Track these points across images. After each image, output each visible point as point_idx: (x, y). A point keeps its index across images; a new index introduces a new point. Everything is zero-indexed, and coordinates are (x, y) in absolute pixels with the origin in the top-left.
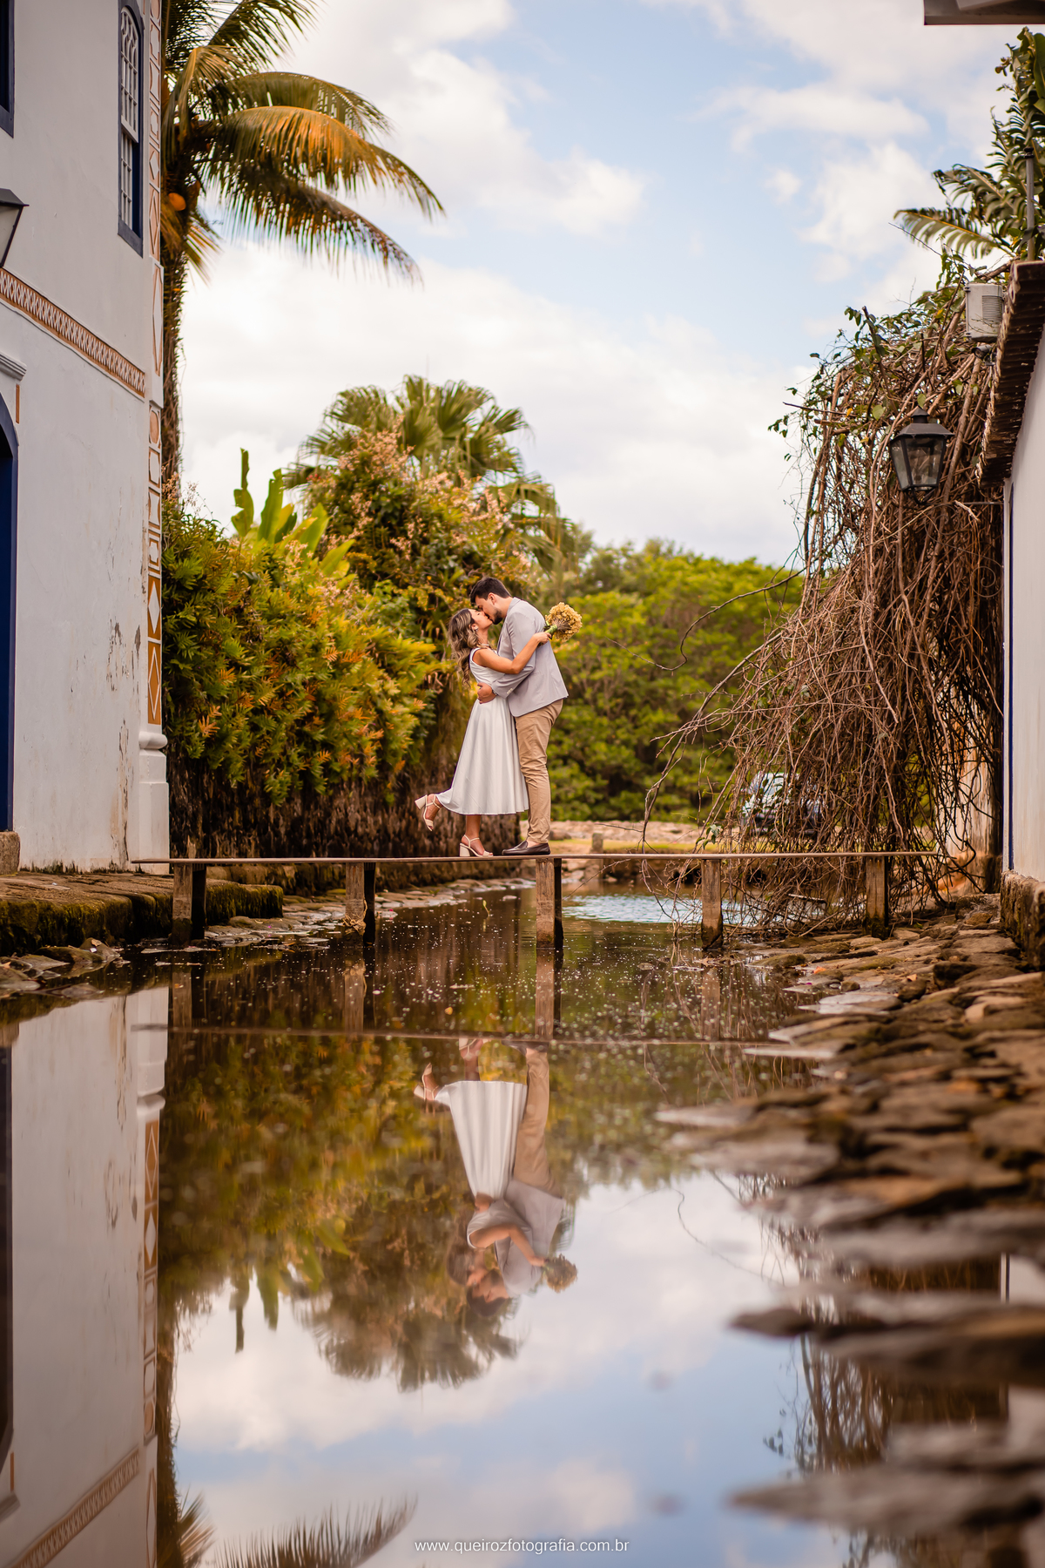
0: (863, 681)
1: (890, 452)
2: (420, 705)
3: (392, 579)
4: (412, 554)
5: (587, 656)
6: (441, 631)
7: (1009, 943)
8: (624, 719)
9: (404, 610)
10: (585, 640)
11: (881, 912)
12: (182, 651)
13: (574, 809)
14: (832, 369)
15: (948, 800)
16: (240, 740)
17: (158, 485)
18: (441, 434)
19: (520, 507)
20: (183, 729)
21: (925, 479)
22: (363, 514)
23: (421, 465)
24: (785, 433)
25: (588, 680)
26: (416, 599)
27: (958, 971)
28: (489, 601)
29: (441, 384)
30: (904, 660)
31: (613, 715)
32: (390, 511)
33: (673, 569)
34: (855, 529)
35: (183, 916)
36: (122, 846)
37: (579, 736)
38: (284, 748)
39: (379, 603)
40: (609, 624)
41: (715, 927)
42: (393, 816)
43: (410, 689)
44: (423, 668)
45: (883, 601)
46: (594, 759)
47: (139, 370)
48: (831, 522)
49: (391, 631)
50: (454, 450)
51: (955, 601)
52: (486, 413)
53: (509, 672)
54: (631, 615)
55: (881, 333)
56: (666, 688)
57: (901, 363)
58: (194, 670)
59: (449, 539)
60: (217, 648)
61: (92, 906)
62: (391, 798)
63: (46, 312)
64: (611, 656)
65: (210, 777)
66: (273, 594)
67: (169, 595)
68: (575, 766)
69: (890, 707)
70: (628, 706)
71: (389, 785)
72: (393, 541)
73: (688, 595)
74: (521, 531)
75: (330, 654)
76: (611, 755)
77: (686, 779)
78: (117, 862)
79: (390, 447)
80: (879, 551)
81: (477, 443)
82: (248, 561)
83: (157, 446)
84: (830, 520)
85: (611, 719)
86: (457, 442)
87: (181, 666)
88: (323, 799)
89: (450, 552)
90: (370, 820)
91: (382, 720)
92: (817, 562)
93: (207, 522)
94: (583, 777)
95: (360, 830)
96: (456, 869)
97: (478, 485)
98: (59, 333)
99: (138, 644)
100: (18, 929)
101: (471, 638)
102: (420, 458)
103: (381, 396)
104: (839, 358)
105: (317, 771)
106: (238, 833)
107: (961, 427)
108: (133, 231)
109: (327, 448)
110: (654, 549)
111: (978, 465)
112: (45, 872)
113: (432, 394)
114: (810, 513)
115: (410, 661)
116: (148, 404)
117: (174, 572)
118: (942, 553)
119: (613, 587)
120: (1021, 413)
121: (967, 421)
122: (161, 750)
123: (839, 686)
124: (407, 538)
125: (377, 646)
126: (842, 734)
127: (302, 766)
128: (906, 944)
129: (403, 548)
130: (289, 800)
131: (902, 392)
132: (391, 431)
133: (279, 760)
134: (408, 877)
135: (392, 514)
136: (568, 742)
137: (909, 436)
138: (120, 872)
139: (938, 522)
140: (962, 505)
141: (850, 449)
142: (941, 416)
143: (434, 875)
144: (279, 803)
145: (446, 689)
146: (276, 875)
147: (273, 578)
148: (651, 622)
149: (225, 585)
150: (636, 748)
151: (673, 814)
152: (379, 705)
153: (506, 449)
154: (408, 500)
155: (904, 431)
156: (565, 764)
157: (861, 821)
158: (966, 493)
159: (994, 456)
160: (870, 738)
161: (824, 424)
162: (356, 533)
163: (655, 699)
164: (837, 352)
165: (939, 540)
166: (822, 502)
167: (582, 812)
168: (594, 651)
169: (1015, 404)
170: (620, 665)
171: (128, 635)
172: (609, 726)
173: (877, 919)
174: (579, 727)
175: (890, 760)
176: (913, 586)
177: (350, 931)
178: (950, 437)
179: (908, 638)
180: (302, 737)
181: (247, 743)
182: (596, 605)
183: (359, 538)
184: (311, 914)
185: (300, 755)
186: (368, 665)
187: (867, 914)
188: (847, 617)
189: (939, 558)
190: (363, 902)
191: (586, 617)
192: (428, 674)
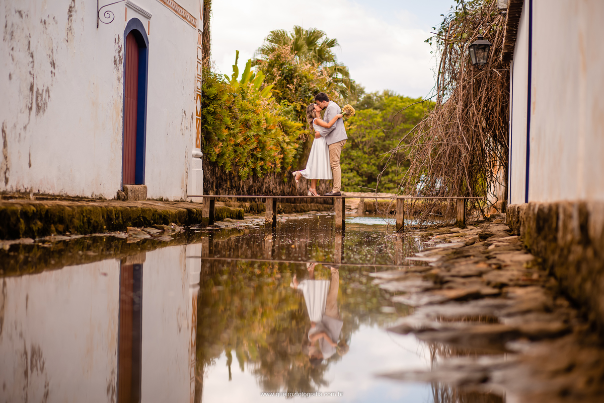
0: (458, 135)
1: (469, 50)
2: (297, 146)
3: (288, 99)
4: (295, 91)
5: (360, 132)
6: (305, 119)
7: (507, 228)
8: (373, 155)
9: (291, 111)
10: (360, 126)
11: (462, 219)
12: (209, 121)
13: (354, 188)
14: (449, 20)
15: (488, 180)
16: (230, 155)
17: (201, 61)
18: (307, 47)
19: (335, 75)
20: (208, 150)
21: (482, 61)
22: (277, 76)
23: (300, 59)
24: (431, 44)
25: (361, 141)
26: (296, 107)
27: (488, 236)
29: (307, 29)
30: (473, 127)
31: (370, 154)
32: (287, 74)
33: (393, 100)
34: (456, 80)
35: (206, 216)
36: (185, 192)
37: (357, 161)
38: (246, 159)
39: (283, 108)
40: (368, 121)
41: (401, 223)
42: (287, 186)
43: (293, 140)
44: (298, 132)
45: (466, 105)
46: (362, 170)
47: (194, 18)
48: (447, 77)
49: (287, 118)
50: (312, 53)
51: (492, 106)
52: (324, 40)
53: (326, 128)
54: (376, 118)
55: (467, 7)
56: (389, 144)
57: (473, 18)
58: (213, 129)
59: (309, 85)
60: (221, 120)
61: (173, 212)
62: (286, 180)
64: (369, 132)
65: (219, 169)
66: (243, 103)
67: (204, 101)
68: (355, 172)
69: (467, 144)
70: (375, 150)
71: (285, 175)
72: (288, 85)
73: (398, 110)
74: (336, 84)
75: (264, 125)
76: (368, 169)
77: (396, 178)
78: (183, 198)
79: (288, 51)
80: (464, 87)
81: (320, 51)
82: (234, 90)
83: (200, 46)
84: (447, 76)
85: (369, 155)
86: (313, 50)
87: (208, 127)
88: (261, 179)
89: (309, 90)
90: (278, 188)
91: (283, 151)
92: (442, 92)
93: (219, 75)
94: (358, 176)
95: (274, 191)
96: (310, 207)
97: (320, 66)
99: (192, 118)
100: (144, 218)
101: (313, 114)
102: (299, 56)
103: (285, 33)
104: (451, 16)
105: (258, 169)
106: (229, 190)
107: (495, 42)
109: (265, 51)
110: (386, 94)
111: (501, 55)
112: (156, 200)
113: (304, 33)
114: (439, 73)
115: (293, 129)
116: (197, 30)
117: (206, 92)
118: (488, 88)
119: (370, 107)
120: (516, 34)
121: (498, 40)
122: (200, 158)
123: (449, 136)
124: (294, 85)
125: (281, 124)
126: (450, 154)
127: (252, 166)
128: (471, 230)
129: (292, 88)
130: (248, 179)
131: (474, 29)
132: (288, 45)
133: (244, 164)
134: (292, 209)
135: (288, 76)
136: (353, 164)
137: (476, 45)
139: (486, 77)
140: (495, 70)
141: (454, 50)
142: (488, 38)
143: (301, 209)
144: (244, 179)
145: (307, 140)
146: (243, 206)
147: (243, 97)
148: (384, 120)
149: (225, 98)
150: (378, 166)
151: (391, 191)
152: (282, 145)
153: (330, 53)
154: (294, 71)
155: (474, 43)
156: (352, 171)
157: (456, 186)
158: (497, 66)
159: (507, 51)
160: (460, 156)
161: (445, 40)
162: (275, 82)
163: (385, 148)
164: (450, 14)
165: (487, 83)
166: (444, 69)
167: (358, 189)
168: (363, 131)
169: (514, 31)
170: (373, 136)
171: (189, 115)
172: (368, 158)
173: (460, 222)
174: (357, 158)
175: (467, 164)
176: (476, 100)
177: (267, 223)
178: (491, 45)
179: (475, 119)
180: (253, 156)
181: (232, 157)
182: (364, 114)
183: (275, 84)
184: (255, 219)
185: (252, 162)
186: (278, 131)
187: (457, 220)
188: (452, 111)
189: (486, 90)
190: (272, 212)
191: (360, 118)
192: (300, 135)
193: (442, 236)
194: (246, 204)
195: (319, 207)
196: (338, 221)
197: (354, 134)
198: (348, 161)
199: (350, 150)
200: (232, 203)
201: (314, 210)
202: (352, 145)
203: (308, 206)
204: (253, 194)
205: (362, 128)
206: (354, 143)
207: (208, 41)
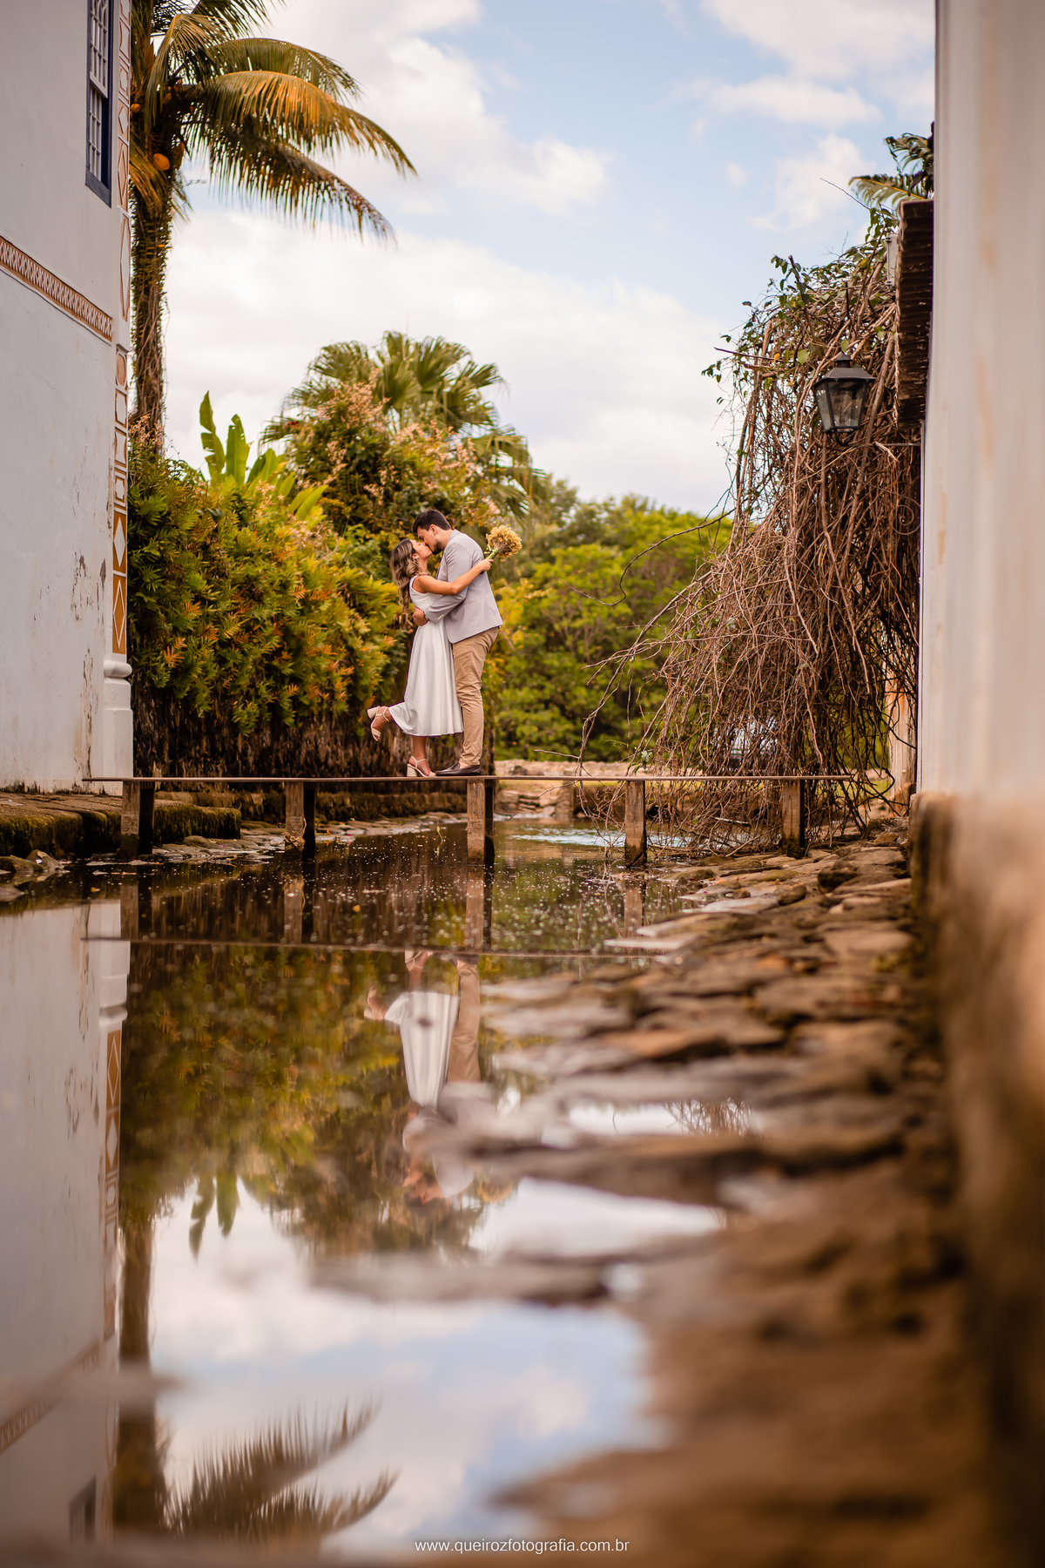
0: (787, 614)
1: (816, 395)
2: (390, 643)
3: (366, 524)
4: (385, 500)
5: (568, 605)
7: (900, 856)
9: (374, 552)
10: (566, 590)
11: (797, 833)
12: (146, 584)
13: (553, 751)
14: (763, 317)
16: (205, 671)
17: (125, 426)
18: (419, 387)
19: (494, 458)
20: (148, 659)
21: (848, 422)
22: (338, 462)
23: (400, 418)
24: (719, 378)
25: (569, 628)
26: (387, 544)
28: (431, 532)
29: (420, 340)
30: (826, 594)
31: (593, 661)
32: (364, 459)
33: (651, 522)
34: (783, 471)
35: (130, 832)
36: (86, 769)
37: (559, 681)
38: (252, 680)
39: (351, 546)
40: (589, 575)
41: (638, 846)
42: (365, 750)
43: (379, 627)
44: (394, 609)
45: (807, 537)
46: (574, 703)
47: (106, 315)
48: (761, 463)
49: (362, 572)
50: (432, 402)
51: (876, 538)
52: (462, 368)
53: (446, 595)
54: (610, 566)
55: (809, 283)
57: (826, 311)
58: (158, 603)
59: (421, 486)
60: (180, 581)
61: (41, 820)
63: (11, 256)
64: (591, 605)
65: (177, 706)
66: (240, 534)
67: (135, 531)
68: (556, 709)
69: (811, 639)
72: (367, 487)
73: (665, 547)
74: (495, 480)
75: (298, 592)
76: (590, 700)
78: (79, 783)
79: (365, 398)
80: (803, 491)
81: (454, 397)
82: (215, 500)
83: (123, 387)
84: (759, 460)
86: (435, 395)
87: (146, 599)
88: (293, 731)
89: (422, 499)
90: (341, 752)
91: (352, 657)
92: (747, 502)
93: (175, 462)
94: (563, 720)
95: (330, 762)
96: (428, 802)
97: (452, 437)
98: (24, 277)
99: (103, 576)
101: (410, 568)
102: (400, 411)
103: (363, 351)
104: (770, 307)
105: (286, 704)
106: (205, 761)
107: (883, 372)
108: (102, 183)
109: (310, 398)
110: (630, 503)
111: (896, 407)
113: (412, 349)
114: (742, 453)
115: (380, 601)
116: (115, 348)
117: (139, 508)
118: (864, 492)
119: (594, 540)
121: (888, 367)
122: (126, 679)
123: (765, 618)
124: (380, 485)
125: (348, 587)
126: (767, 665)
127: (270, 699)
128: (816, 861)
129: (376, 494)
130: (258, 730)
131: (828, 338)
132: (369, 383)
133: (248, 692)
134: (379, 808)
135: (366, 462)
136: (549, 686)
137: (832, 380)
138: (84, 793)
139: (860, 463)
140: (882, 446)
141: (779, 393)
142: (865, 363)
143: (405, 807)
144: (246, 733)
146: (244, 802)
147: (241, 518)
148: (630, 573)
149: (190, 522)
150: (615, 693)
152: (350, 643)
153: (481, 403)
154: (381, 449)
155: (828, 375)
156: (547, 708)
158: (889, 435)
159: (907, 397)
160: (793, 669)
161: (755, 369)
162: (330, 479)
164: (768, 300)
165: (861, 480)
166: (752, 443)
167: (561, 754)
168: (575, 600)
169: (920, 344)
170: (599, 614)
171: (93, 568)
172: (590, 672)
173: (792, 840)
174: (560, 673)
175: (811, 690)
176: (835, 524)
177: (290, 847)
178: (873, 381)
179: (830, 573)
180: (271, 671)
181: (213, 675)
182: (578, 556)
183: (332, 484)
184: (271, 837)
185: (268, 688)
186: (338, 604)
187: (783, 835)
188: (773, 552)
189: (860, 497)
190: (302, 819)
191: (568, 568)
192: (398, 615)
193: (734, 878)
194: (254, 796)
195: (454, 801)
196: (476, 841)
197: (551, 609)
198: (538, 680)
199: (541, 652)
200: (215, 795)
201: (440, 810)
202: (548, 638)
203: (424, 799)
204: (273, 771)
205: (572, 594)
206: (552, 635)
207: (158, 374)
